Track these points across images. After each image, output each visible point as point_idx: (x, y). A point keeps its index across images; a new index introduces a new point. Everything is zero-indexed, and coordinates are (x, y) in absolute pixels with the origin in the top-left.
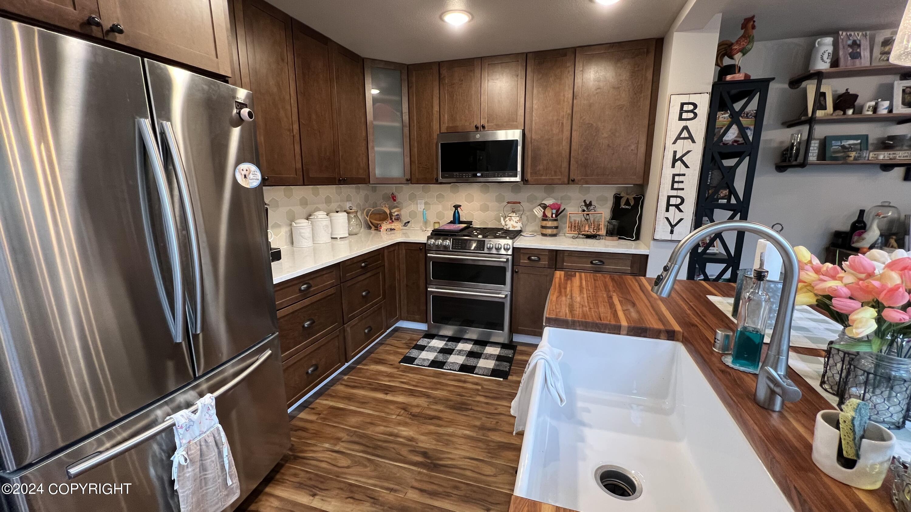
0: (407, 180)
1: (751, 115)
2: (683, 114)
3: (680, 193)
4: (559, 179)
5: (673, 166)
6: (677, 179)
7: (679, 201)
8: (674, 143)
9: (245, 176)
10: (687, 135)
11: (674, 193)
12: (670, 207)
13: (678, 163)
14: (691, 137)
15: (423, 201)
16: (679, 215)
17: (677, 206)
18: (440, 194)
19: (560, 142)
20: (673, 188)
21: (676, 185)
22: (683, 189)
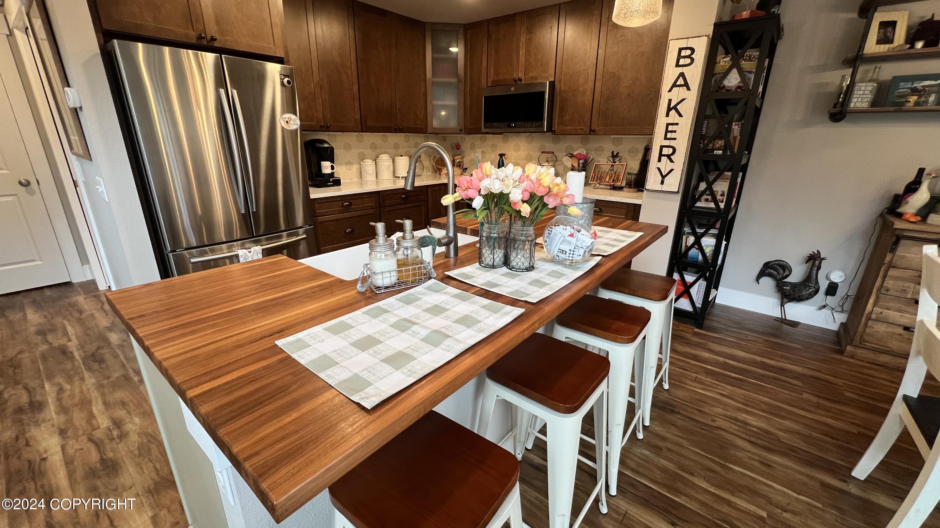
0: (461, 130)
1: (753, 58)
2: (681, 60)
3: (672, 143)
4: (582, 129)
5: (667, 115)
6: (670, 128)
7: (671, 151)
8: (670, 91)
9: (287, 122)
10: (683, 83)
11: (667, 143)
12: (662, 157)
13: (673, 112)
14: (686, 85)
15: (480, 150)
16: (670, 166)
17: (669, 156)
18: (494, 144)
19: (584, 93)
20: (666, 138)
21: (669, 135)
22: (675, 139)
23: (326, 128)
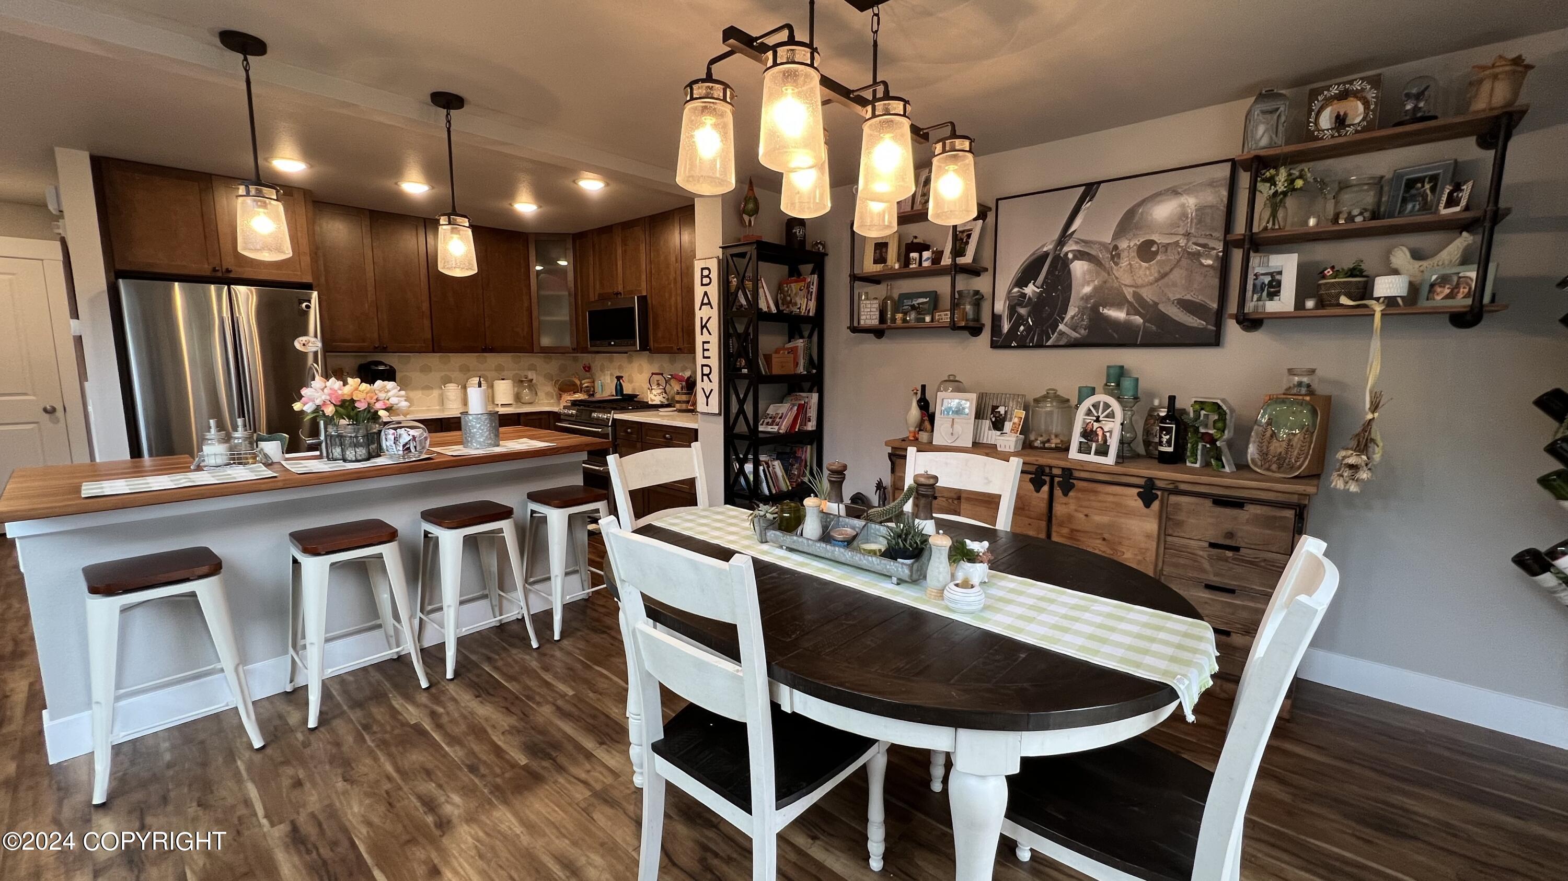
0: (574, 349)
2: (703, 279)
3: (708, 362)
4: (672, 347)
5: (702, 334)
6: (705, 346)
7: (708, 370)
8: (700, 309)
10: (707, 301)
11: (705, 362)
12: (704, 377)
13: (705, 331)
14: (710, 303)
16: (710, 385)
17: (708, 375)
20: (704, 357)
21: (705, 354)
22: (709, 358)
23: (384, 350)
